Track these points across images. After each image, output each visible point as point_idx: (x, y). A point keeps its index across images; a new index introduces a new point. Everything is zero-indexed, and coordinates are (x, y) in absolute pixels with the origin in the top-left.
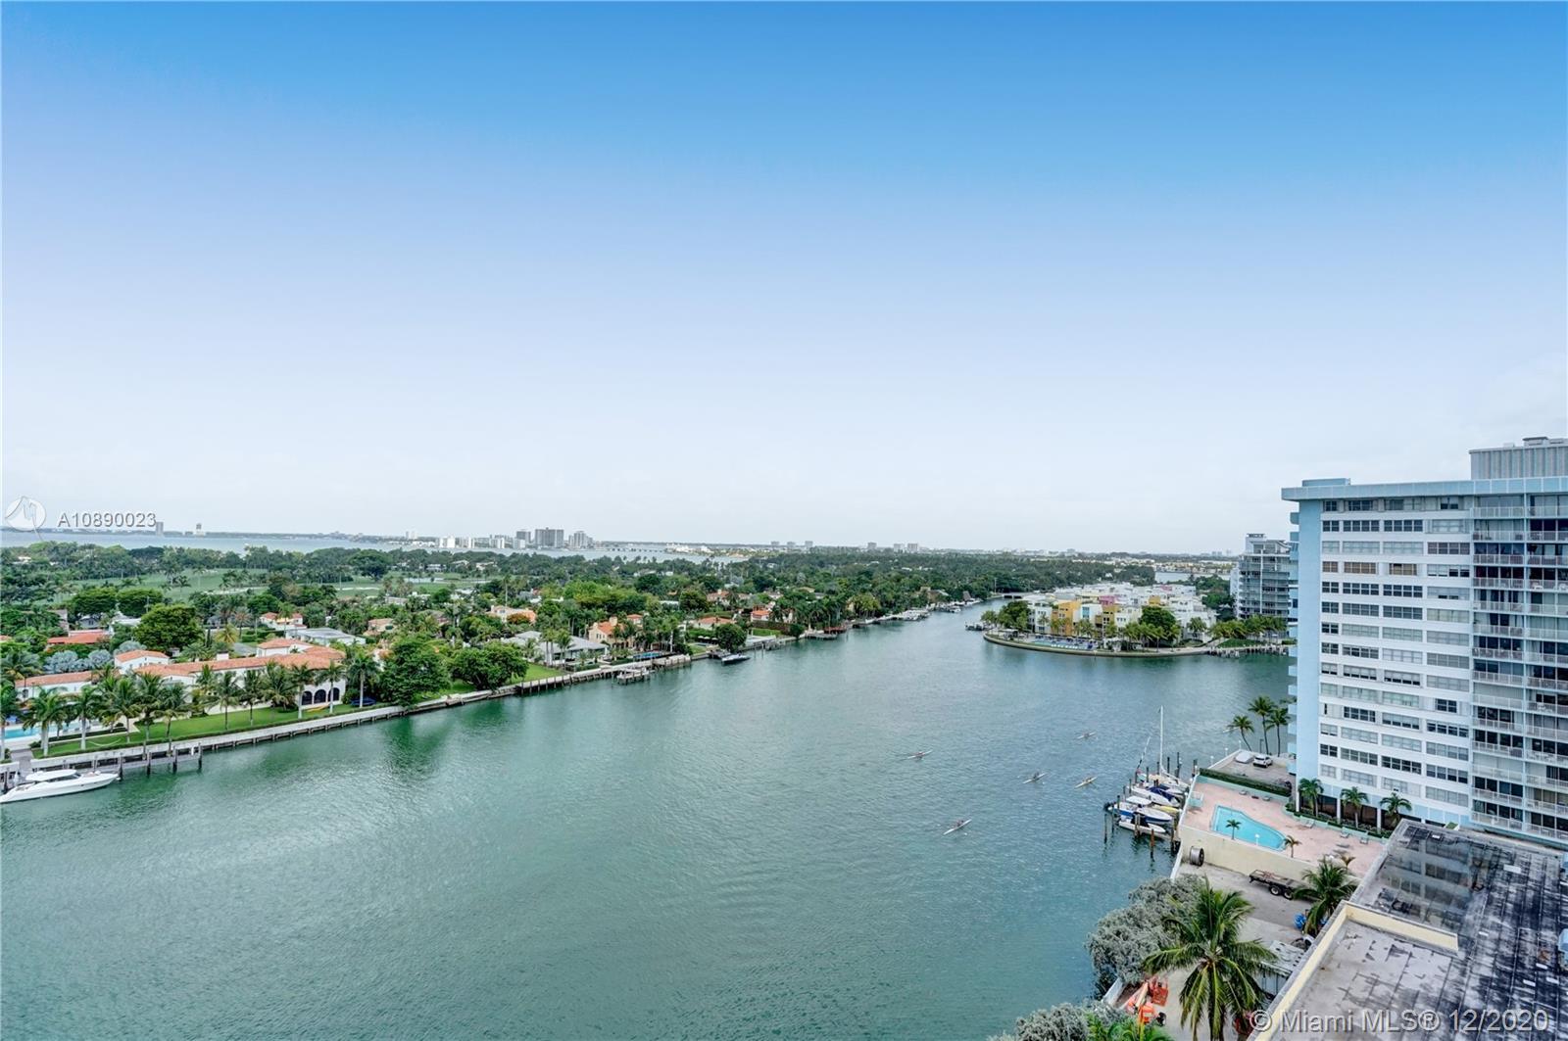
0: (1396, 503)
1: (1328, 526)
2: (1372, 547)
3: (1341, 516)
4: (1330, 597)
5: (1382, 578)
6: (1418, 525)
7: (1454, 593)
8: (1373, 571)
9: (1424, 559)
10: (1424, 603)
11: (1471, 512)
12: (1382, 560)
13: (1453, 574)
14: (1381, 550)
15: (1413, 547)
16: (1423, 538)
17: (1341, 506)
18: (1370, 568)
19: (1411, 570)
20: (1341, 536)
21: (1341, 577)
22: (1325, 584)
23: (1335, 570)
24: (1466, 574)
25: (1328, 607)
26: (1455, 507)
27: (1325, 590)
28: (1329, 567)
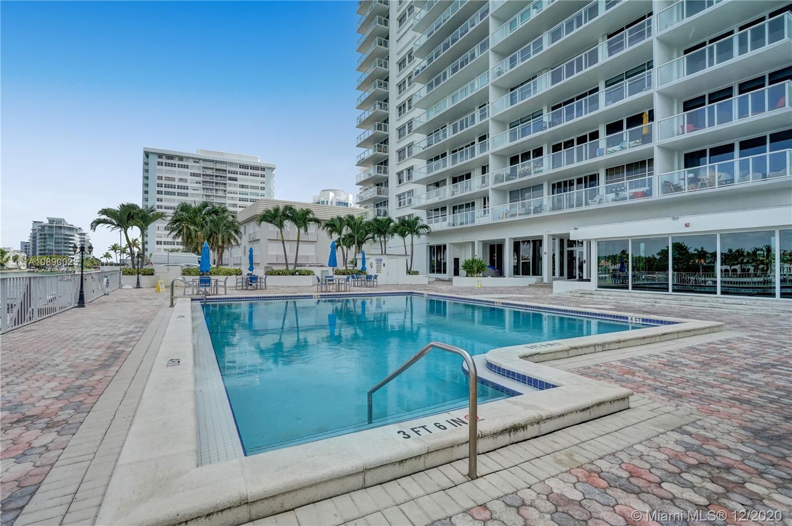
0: (181, 158)
1: (160, 164)
2: (173, 172)
3: (164, 160)
4: (160, 189)
5: (177, 183)
6: (187, 167)
7: (197, 188)
8: (174, 181)
9: (189, 178)
10: (189, 191)
11: (202, 164)
12: (177, 177)
13: (197, 183)
14: (177, 173)
15: (185, 173)
16: (189, 171)
17: (164, 157)
18: (173, 179)
19: (186, 181)
20: (164, 167)
21: (163, 182)
22: (158, 184)
23: (162, 179)
24: (200, 183)
25: (159, 192)
26: (197, 162)
27: (158, 186)
28: (160, 178)
